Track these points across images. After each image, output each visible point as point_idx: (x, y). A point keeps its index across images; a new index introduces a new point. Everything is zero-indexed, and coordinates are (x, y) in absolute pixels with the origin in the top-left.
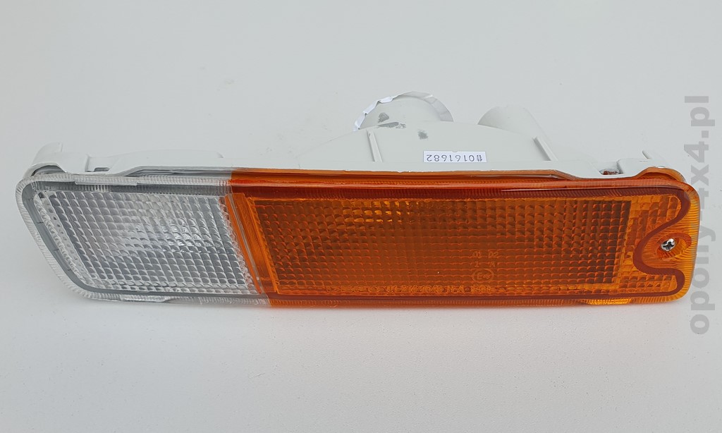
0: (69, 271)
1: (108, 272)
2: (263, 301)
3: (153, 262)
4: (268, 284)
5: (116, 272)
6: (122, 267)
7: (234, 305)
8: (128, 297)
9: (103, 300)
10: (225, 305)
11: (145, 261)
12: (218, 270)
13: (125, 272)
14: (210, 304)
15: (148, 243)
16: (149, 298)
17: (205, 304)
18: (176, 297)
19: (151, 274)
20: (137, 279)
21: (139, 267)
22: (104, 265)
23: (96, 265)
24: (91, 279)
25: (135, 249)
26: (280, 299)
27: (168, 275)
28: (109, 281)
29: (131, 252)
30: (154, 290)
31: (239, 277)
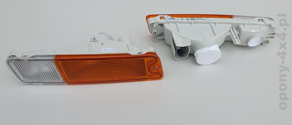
0: (19, 78)
1: (29, 78)
2: (66, 84)
3: (39, 76)
4: (66, 80)
5: (31, 78)
6: (32, 77)
7: (59, 85)
8: (35, 84)
9: (28, 84)
10: (57, 85)
11: (37, 76)
12: (54, 77)
13: (33, 78)
14: (54, 85)
15: (37, 72)
16: (39, 84)
17: (53, 85)
18: (46, 83)
19: (39, 78)
20: (36, 80)
21: (36, 77)
22: (28, 77)
23: (26, 77)
24: (25, 80)
25: (35, 73)
26: (70, 83)
27: (43, 78)
28: (29, 80)
29: (34, 74)
30: (40, 82)
31: (59, 78)
